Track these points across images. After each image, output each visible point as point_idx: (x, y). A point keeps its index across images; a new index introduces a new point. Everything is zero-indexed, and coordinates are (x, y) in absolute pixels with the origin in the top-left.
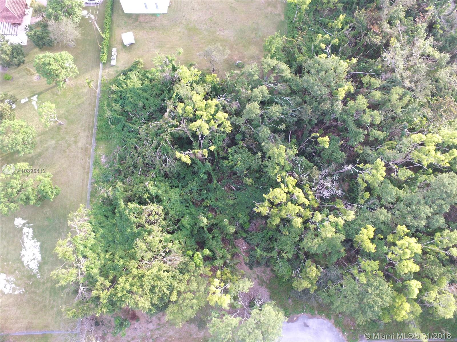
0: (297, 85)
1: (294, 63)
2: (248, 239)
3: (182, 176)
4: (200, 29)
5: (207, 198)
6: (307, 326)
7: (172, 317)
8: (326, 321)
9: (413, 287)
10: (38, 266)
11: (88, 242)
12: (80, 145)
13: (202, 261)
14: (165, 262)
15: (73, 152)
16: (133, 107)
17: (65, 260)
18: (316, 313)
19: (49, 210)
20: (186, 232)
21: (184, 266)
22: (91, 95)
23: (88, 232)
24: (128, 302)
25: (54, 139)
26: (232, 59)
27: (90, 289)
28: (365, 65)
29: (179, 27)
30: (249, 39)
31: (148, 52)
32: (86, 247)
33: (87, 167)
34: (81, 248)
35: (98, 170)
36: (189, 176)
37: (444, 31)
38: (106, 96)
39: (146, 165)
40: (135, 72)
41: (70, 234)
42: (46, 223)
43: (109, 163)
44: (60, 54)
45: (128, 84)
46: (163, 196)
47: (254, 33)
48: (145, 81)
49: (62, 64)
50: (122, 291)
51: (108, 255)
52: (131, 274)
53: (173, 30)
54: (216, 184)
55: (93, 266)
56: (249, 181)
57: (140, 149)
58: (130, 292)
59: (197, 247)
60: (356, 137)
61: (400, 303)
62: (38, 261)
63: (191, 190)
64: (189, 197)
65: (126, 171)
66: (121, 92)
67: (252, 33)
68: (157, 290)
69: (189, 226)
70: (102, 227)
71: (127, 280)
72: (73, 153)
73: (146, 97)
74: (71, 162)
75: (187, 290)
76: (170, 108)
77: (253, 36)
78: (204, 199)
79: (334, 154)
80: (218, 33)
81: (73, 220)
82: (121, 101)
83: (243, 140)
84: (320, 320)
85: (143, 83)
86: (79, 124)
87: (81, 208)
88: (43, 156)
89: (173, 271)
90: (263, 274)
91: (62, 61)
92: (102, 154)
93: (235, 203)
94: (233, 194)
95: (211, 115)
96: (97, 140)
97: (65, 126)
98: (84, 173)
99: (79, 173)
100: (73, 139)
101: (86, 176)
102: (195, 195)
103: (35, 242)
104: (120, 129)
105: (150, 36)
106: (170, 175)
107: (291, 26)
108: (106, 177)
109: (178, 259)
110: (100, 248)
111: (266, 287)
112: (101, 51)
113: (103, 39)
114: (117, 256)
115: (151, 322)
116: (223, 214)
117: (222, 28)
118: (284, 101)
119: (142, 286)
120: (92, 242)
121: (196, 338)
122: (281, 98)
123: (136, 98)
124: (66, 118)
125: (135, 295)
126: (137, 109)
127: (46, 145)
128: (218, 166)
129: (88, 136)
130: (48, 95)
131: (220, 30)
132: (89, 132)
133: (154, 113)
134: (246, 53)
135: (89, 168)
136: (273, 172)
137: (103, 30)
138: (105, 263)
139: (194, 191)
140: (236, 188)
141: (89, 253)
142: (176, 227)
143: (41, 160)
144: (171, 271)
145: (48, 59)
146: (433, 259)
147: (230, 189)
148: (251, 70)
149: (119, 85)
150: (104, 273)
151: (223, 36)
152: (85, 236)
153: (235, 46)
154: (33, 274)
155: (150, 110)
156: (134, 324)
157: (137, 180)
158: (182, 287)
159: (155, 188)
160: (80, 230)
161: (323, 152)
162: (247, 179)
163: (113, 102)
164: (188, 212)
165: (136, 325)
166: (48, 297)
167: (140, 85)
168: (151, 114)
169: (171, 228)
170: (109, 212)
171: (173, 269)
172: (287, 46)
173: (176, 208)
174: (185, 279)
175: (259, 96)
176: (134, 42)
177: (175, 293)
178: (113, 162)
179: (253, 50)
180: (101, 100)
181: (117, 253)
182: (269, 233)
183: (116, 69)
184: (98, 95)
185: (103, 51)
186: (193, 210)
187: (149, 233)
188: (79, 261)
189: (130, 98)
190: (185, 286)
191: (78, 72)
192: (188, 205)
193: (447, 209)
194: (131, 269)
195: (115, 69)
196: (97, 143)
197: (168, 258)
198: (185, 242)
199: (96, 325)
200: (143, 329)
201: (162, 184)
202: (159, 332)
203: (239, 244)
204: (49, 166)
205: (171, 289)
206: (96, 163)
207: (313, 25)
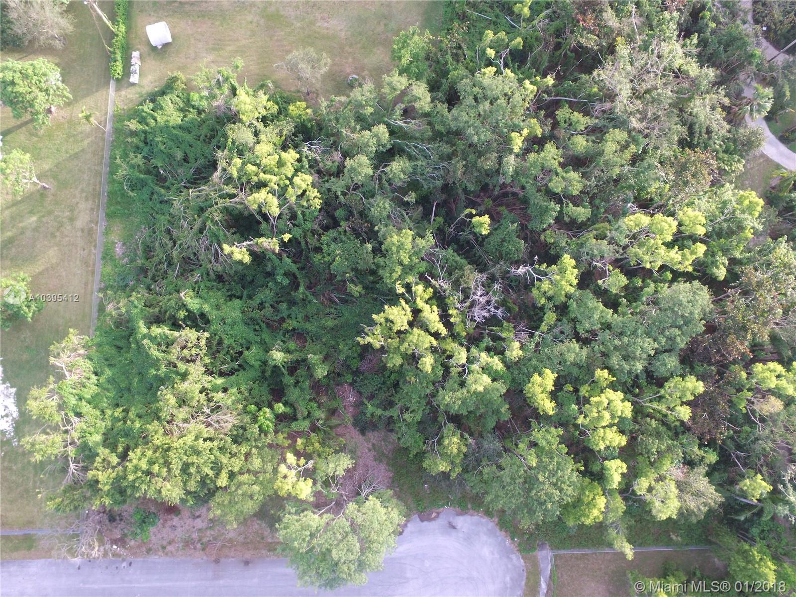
0: (443, 123)
1: (444, 81)
2: (357, 384)
3: (249, 278)
4: (287, 17)
5: (289, 316)
6: (454, 528)
7: (219, 512)
8: (485, 520)
9: (613, 472)
10: (13, 427)
11: (86, 390)
12: (79, 223)
13: (272, 422)
14: (209, 425)
15: (67, 236)
16: (167, 159)
17: (44, 421)
18: (469, 506)
19: (29, 334)
20: (252, 373)
21: (241, 431)
22: (96, 137)
23: (84, 374)
24: (145, 489)
25: (34, 214)
26: (341, 71)
27: (87, 467)
28: (571, 85)
29: (250, 12)
30: (373, 34)
31: (194, 59)
32: (80, 399)
33: (91, 263)
34: (73, 401)
35: (110, 267)
36: (261, 279)
37: (719, 23)
38: (121, 138)
39: (186, 260)
40: (170, 96)
41: (52, 379)
42: (25, 357)
43: (128, 256)
44: (32, 65)
45: (158, 119)
46: (213, 315)
47: (382, 23)
48: (189, 112)
49: (37, 82)
50: (136, 472)
51: (118, 412)
52: (150, 444)
53: (239, 18)
54: (303, 293)
55: (92, 429)
56: (356, 289)
57: (175, 233)
58: (148, 473)
59: (271, 397)
60: (541, 215)
61: (591, 496)
62: (13, 419)
63: (261, 304)
64: (257, 316)
65: (157, 271)
66: (145, 132)
67: (379, 23)
68: (192, 470)
69: (259, 363)
70: (110, 366)
71: (143, 454)
72: (67, 239)
73: (188, 142)
74: (65, 253)
75: (245, 470)
76: (222, 164)
77: (381, 28)
78: (285, 317)
79: (505, 244)
80: (318, 24)
81: (58, 356)
82: (146, 149)
83: (347, 219)
84: (476, 518)
85: (185, 116)
86: (76, 188)
87: (70, 335)
88: (17, 242)
89: (221, 440)
90: (383, 443)
91: (35, 78)
92: (116, 241)
93: (337, 326)
94: (335, 309)
95: (287, 178)
96: (110, 216)
97: (53, 191)
98: (87, 272)
99: (79, 272)
100: (68, 214)
101: (90, 278)
102: (268, 311)
103: (7, 388)
104: (146, 196)
105: (199, 30)
106: (226, 278)
107: (449, 10)
108: (123, 279)
109: (230, 421)
110: (105, 400)
111: (388, 464)
112: (110, 57)
113: (113, 35)
114: (132, 415)
115: (199, 516)
116: (317, 343)
117: (326, 15)
118: (422, 151)
119: (167, 464)
120: (92, 391)
121: (271, 543)
122: (416, 147)
123: (172, 143)
124: (55, 177)
125: (156, 478)
126: (174, 162)
127: (21, 225)
128: (309, 262)
129: (92, 209)
130: (21, 137)
131: (323, 19)
132: (94, 201)
133: (203, 170)
134: (366, 61)
135: (94, 265)
136: (391, 277)
137: (113, 18)
138: (113, 425)
139: (267, 305)
140: (340, 299)
141: (86, 408)
142: (236, 365)
143: (14, 250)
144: (217, 438)
145: (11, 74)
146: (654, 426)
147: (331, 301)
148: (360, 98)
149: (143, 121)
150: (109, 441)
151: (327, 29)
152: (79, 381)
153: (347, 48)
154: (5, 439)
155: (196, 165)
156: (172, 519)
157: (171, 287)
158: (237, 464)
159: (197, 301)
160: (70, 371)
161: (486, 240)
162: (352, 286)
163: (133, 150)
164: (258, 339)
165: (176, 521)
166: (31, 475)
167: (179, 120)
168: (198, 171)
169: (227, 366)
170: (123, 341)
171: (222, 436)
172: (434, 50)
173: (236, 333)
174: (242, 451)
175: (371, 144)
176: (170, 40)
177: (224, 476)
178: (136, 255)
179: (379, 56)
180: (113, 147)
181: (133, 409)
182: (392, 377)
183: (139, 91)
184: (109, 137)
185: (115, 58)
186: (266, 336)
187: (184, 376)
188: (69, 422)
189: (160, 145)
190: (241, 462)
191: (71, 96)
192: (257, 327)
193: (682, 343)
194: (152, 436)
195: (138, 89)
196: (108, 221)
197: (214, 417)
198: (251, 390)
199: (110, 521)
200: (187, 527)
201: (211, 293)
202: (213, 533)
203: (343, 393)
204: (27, 260)
205: (217, 468)
206: (107, 256)
207: (489, 9)
